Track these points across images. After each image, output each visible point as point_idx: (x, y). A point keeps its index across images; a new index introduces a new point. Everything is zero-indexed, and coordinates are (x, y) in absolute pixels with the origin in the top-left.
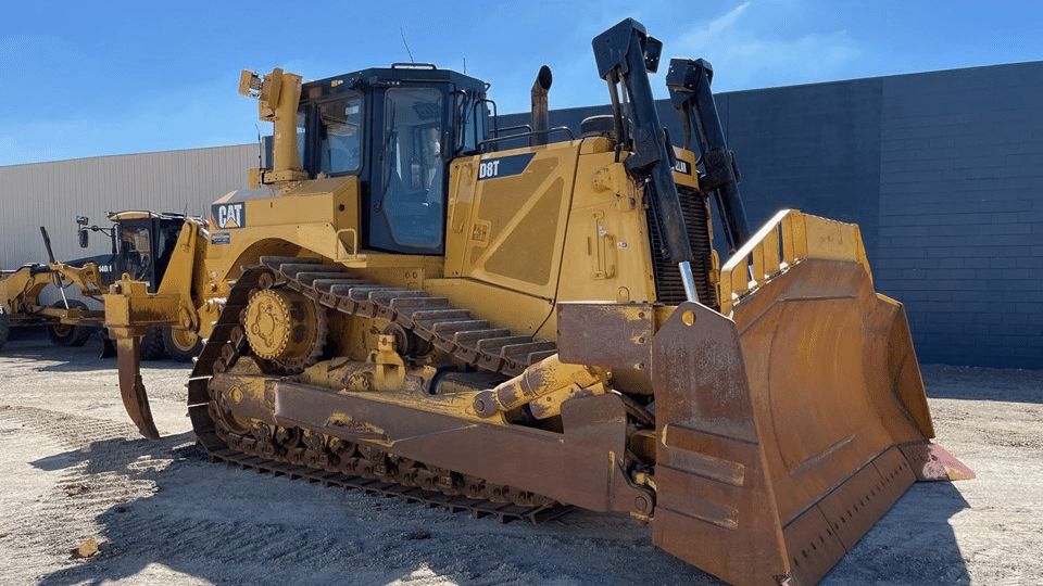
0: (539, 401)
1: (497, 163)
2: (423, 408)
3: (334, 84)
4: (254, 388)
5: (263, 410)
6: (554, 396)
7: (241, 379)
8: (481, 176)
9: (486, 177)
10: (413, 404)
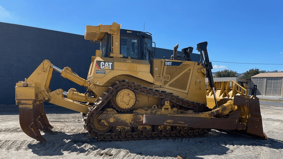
0: (224, 113)
1: (171, 62)
2: (194, 116)
3: (128, 32)
4: (121, 117)
5: (124, 123)
6: (227, 111)
7: (115, 115)
8: (166, 64)
9: (168, 65)
10: (191, 116)
